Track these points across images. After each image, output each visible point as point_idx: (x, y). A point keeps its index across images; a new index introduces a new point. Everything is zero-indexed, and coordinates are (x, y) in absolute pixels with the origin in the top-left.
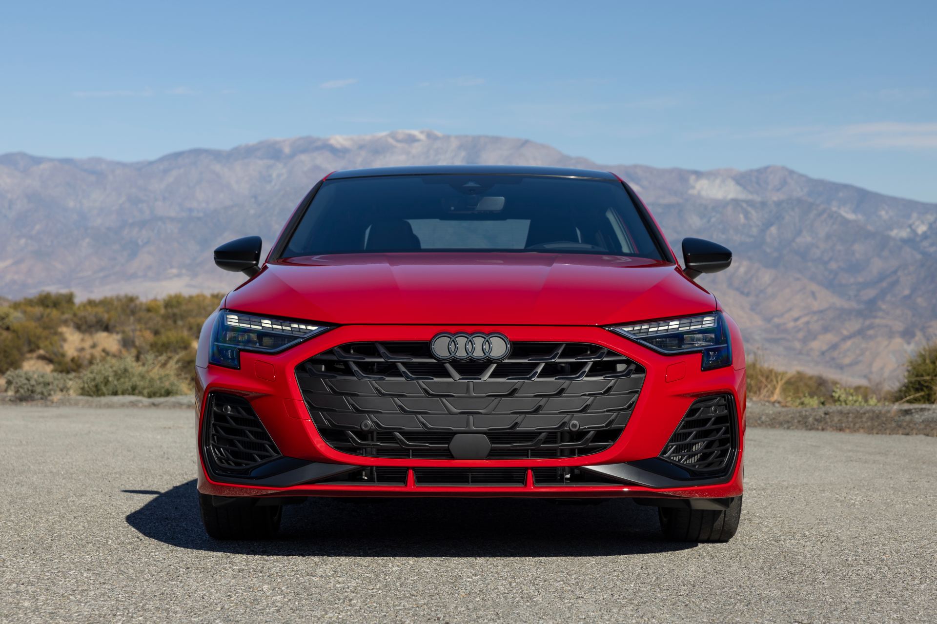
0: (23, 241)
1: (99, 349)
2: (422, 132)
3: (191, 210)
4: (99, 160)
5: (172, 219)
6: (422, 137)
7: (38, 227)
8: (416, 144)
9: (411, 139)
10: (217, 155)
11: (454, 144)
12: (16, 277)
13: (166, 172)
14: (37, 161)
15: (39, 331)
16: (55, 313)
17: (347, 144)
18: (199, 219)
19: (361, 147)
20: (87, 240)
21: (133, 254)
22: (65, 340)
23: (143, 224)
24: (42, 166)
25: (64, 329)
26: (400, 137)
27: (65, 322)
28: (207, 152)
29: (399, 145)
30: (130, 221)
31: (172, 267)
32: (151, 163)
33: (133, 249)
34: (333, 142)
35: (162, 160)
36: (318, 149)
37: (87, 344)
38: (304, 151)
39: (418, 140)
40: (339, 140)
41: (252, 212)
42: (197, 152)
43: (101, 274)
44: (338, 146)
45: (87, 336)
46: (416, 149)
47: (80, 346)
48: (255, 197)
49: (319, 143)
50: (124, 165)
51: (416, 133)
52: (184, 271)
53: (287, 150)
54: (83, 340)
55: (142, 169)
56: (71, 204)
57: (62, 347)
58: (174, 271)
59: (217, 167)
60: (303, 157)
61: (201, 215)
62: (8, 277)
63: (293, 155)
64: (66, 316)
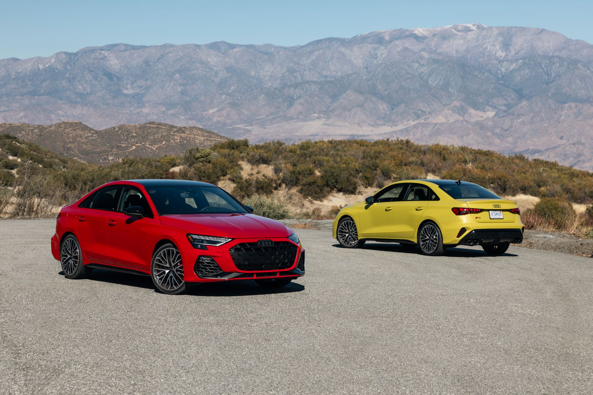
0: (224, 97)
1: (261, 174)
2: (474, 25)
3: (326, 76)
4: (270, 46)
5: (315, 82)
6: (474, 28)
7: (232, 88)
8: (470, 33)
9: (468, 30)
10: (343, 42)
11: (496, 32)
12: (219, 119)
13: (311, 52)
14: (232, 46)
15: (227, 164)
16: (236, 153)
17: (426, 33)
18: (331, 82)
19: (434, 35)
20: (262, 96)
21: (291, 105)
22: (242, 169)
23: (296, 86)
24: (235, 50)
25: (241, 162)
26: (460, 28)
27: (242, 159)
28: (337, 39)
29: (459, 33)
30: (289, 84)
31: (314, 113)
32: (302, 47)
33: (291, 101)
34: (416, 32)
35: (309, 45)
36: (407, 37)
37: (254, 172)
38: (397, 39)
39: (472, 30)
40: (420, 31)
41: (365, 77)
42: (330, 40)
43: (271, 117)
44: (420, 35)
45: (255, 167)
46: (470, 36)
47: (250, 173)
48: (367, 68)
49: (408, 33)
50: (285, 48)
51: (470, 25)
52: (322, 115)
53: (387, 38)
54: (252, 169)
55: (296, 51)
56: (253, 73)
57: (240, 173)
58: (316, 115)
59: (343, 49)
60: (397, 42)
61: (333, 79)
62: (215, 119)
63: (390, 41)
64: (243, 155)
